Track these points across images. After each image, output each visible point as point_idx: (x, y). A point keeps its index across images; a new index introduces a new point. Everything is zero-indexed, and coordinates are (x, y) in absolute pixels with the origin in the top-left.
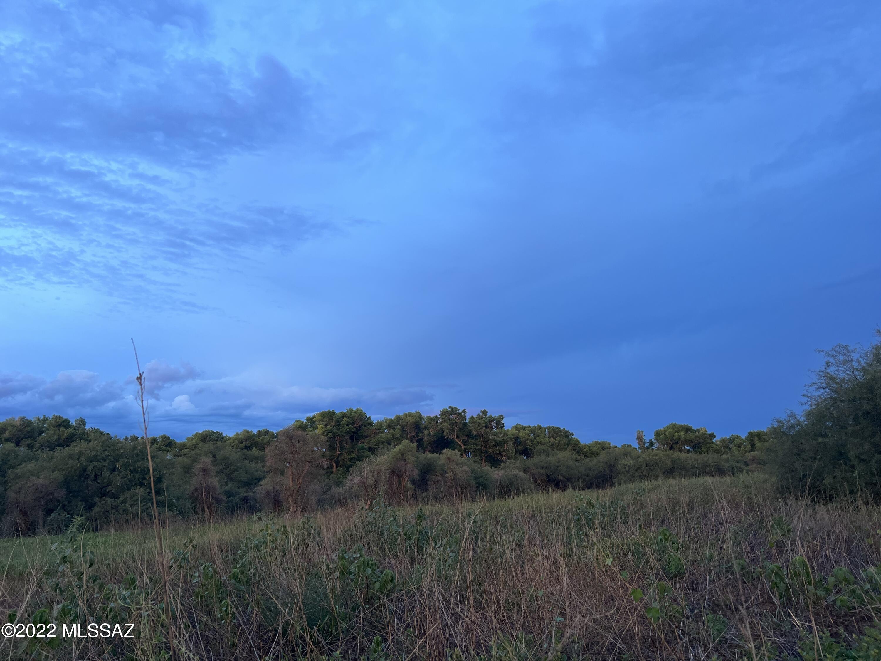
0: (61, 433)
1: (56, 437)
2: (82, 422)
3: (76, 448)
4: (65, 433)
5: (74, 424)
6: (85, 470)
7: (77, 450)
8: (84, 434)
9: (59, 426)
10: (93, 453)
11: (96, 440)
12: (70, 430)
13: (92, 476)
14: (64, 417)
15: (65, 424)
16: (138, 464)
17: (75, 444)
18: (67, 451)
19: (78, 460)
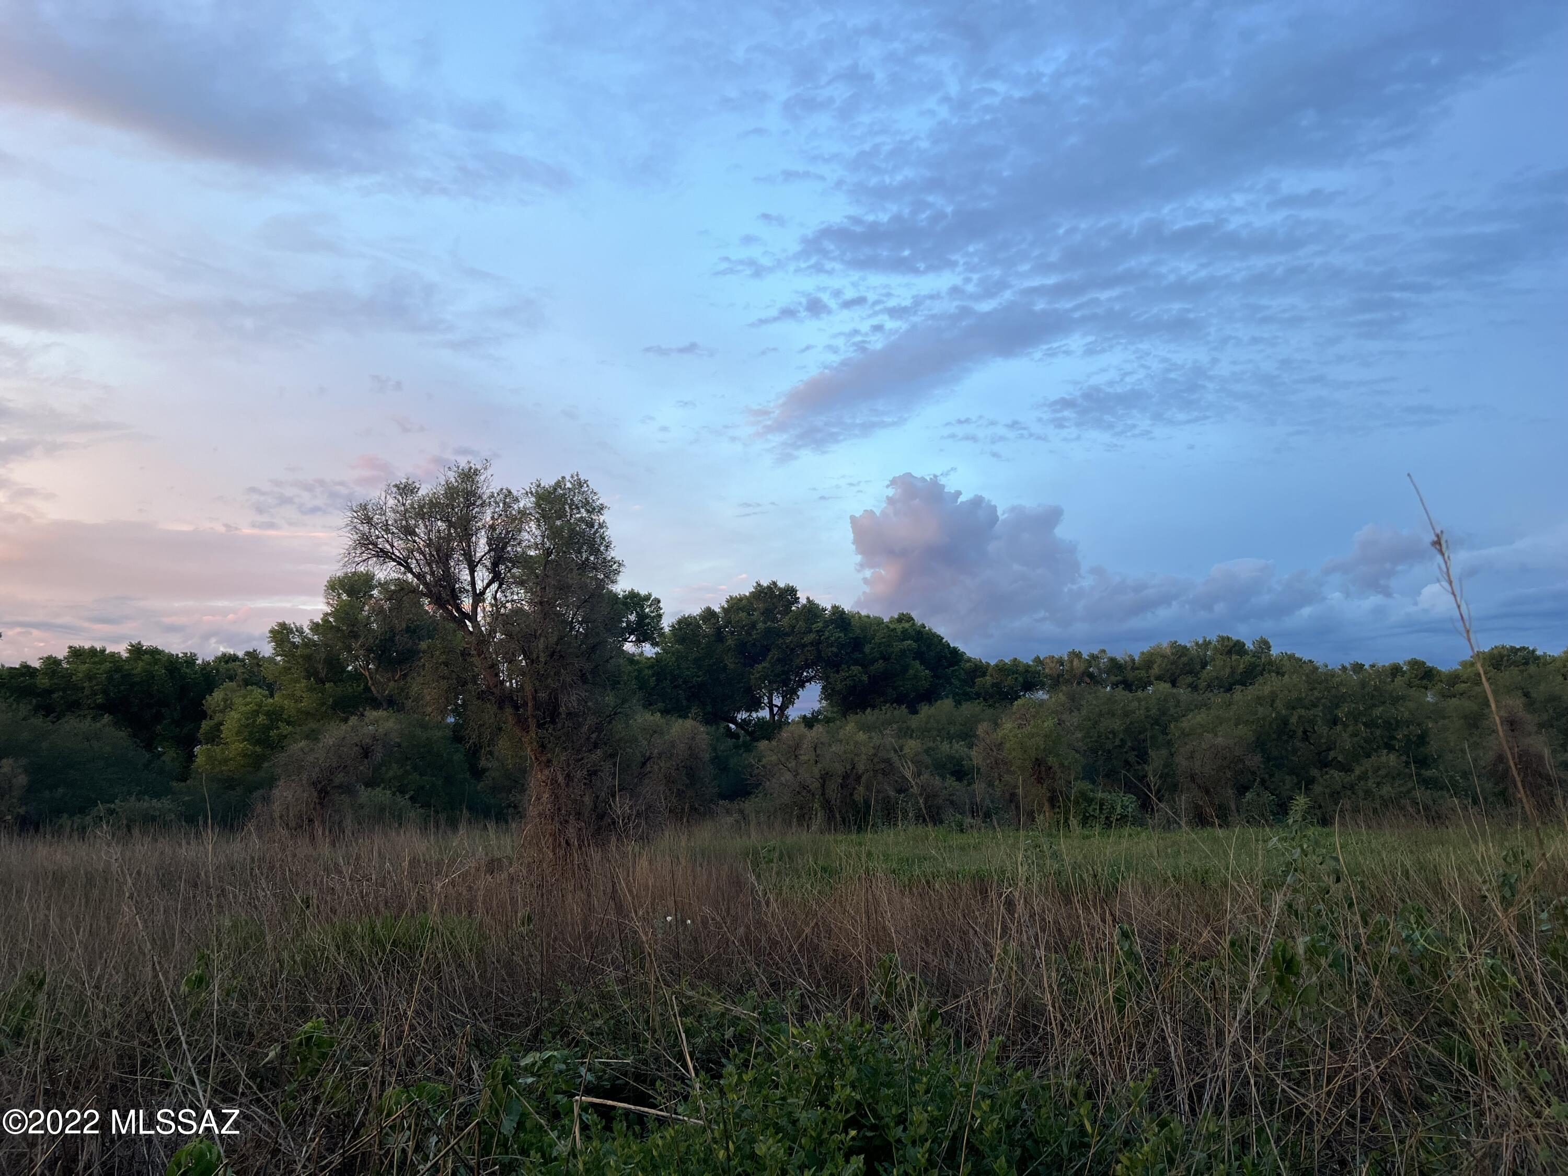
0: (1234, 664)
1: (1228, 670)
2: (1264, 645)
3: (1265, 686)
4: (1242, 664)
5: (1252, 647)
6: (1286, 723)
7: (1267, 690)
8: (1270, 663)
9: (1229, 652)
10: (1295, 695)
11: (1294, 672)
12: (1247, 658)
13: (1300, 733)
14: (1235, 638)
15: (1237, 648)
16: (1377, 712)
17: (1261, 679)
18: (1252, 691)
19: (1272, 706)
